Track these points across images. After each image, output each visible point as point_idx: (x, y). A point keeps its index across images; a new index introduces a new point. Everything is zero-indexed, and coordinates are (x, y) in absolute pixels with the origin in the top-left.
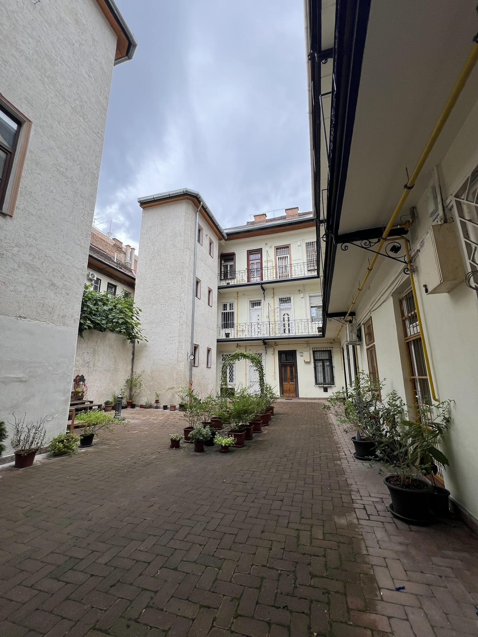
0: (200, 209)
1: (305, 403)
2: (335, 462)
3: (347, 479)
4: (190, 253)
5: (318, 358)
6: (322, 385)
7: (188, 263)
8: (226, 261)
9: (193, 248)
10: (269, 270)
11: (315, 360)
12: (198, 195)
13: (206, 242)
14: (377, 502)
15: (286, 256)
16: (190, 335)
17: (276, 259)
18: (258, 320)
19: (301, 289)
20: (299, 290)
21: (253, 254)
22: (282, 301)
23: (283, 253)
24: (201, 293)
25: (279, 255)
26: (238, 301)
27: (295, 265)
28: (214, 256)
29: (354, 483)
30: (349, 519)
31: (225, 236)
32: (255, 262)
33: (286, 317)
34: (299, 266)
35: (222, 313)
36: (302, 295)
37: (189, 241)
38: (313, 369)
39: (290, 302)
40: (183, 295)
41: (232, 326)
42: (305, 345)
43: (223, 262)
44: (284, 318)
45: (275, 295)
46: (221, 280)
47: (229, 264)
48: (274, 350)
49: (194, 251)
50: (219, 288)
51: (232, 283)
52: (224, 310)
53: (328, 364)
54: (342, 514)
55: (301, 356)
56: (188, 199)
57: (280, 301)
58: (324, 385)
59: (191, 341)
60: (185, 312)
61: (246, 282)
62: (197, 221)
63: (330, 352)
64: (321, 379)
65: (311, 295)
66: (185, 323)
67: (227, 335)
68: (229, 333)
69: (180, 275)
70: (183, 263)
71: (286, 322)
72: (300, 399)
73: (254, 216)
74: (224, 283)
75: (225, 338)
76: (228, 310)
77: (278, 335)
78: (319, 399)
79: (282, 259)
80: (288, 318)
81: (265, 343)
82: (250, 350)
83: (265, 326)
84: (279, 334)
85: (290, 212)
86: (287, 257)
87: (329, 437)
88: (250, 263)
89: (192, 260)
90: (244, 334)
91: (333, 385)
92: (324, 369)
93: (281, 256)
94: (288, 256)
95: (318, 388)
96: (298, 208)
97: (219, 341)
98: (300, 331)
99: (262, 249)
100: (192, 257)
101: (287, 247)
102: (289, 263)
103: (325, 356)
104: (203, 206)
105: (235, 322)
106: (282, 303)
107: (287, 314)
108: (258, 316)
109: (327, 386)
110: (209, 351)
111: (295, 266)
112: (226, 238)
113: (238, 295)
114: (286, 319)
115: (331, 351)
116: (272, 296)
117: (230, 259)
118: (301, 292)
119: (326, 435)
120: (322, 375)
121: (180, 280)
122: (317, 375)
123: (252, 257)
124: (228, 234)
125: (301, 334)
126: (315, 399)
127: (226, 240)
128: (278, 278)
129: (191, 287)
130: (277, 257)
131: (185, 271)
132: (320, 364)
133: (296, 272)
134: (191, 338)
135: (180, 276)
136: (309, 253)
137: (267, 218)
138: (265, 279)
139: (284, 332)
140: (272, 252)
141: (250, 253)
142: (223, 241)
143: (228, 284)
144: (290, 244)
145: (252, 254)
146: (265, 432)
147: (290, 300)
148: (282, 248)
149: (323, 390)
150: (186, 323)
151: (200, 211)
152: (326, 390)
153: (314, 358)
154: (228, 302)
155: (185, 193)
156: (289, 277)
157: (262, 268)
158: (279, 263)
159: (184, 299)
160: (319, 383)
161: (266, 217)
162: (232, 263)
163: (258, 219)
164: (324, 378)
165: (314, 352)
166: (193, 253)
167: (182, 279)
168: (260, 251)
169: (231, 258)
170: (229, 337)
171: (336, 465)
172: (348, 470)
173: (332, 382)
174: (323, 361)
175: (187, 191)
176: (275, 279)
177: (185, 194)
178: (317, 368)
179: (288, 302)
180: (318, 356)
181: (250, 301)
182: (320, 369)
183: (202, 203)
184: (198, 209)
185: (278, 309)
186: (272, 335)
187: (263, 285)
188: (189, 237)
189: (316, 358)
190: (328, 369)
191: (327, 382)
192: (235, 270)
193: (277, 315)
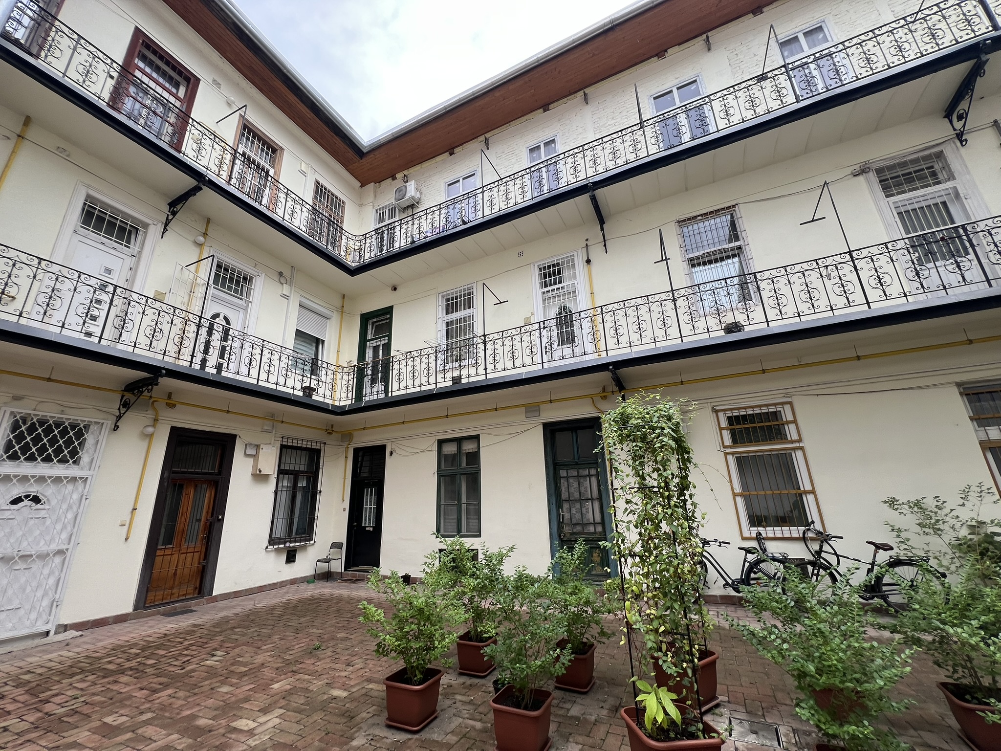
5: (288, 467)
6: (284, 545)
11: (281, 473)
15: (265, 165)
19: (287, 273)
20: (281, 274)
23: (258, 151)
25: (248, 149)
26: (13, 152)
32: (157, 89)
33: (220, 325)
36: (286, 289)
38: (272, 497)
42: (270, 425)
44: (212, 326)
45: (211, 244)
48: (159, 421)
53: (306, 483)
55: (246, 455)
58: (287, 543)
63: (318, 455)
64: (282, 527)
65: (305, 301)
80: (226, 329)
86: (267, 169)
91: (310, 540)
92: (293, 497)
94: (271, 170)
95: (274, 553)
99: (197, 78)
101: (273, 148)
103: (304, 464)
107: (226, 318)
109: (294, 544)
113: (23, 130)
114: (218, 331)
115: (318, 452)
116: (199, 240)
118: (283, 280)
120: (286, 515)
130: (243, 150)
132: (287, 483)
141: (145, 47)
144: (280, 148)
147: (250, 284)
148: (260, 139)
149: (284, 557)
152: (291, 558)
153: (279, 466)
160: (278, 539)
164: (290, 524)
165: (283, 447)
168: (185, 76)
173: (309, 533)
174: (295, 475)
178: (278, 494)
180: (289, 462)
181: (86, 196)
189: (283, 467)
191: (295, 534)
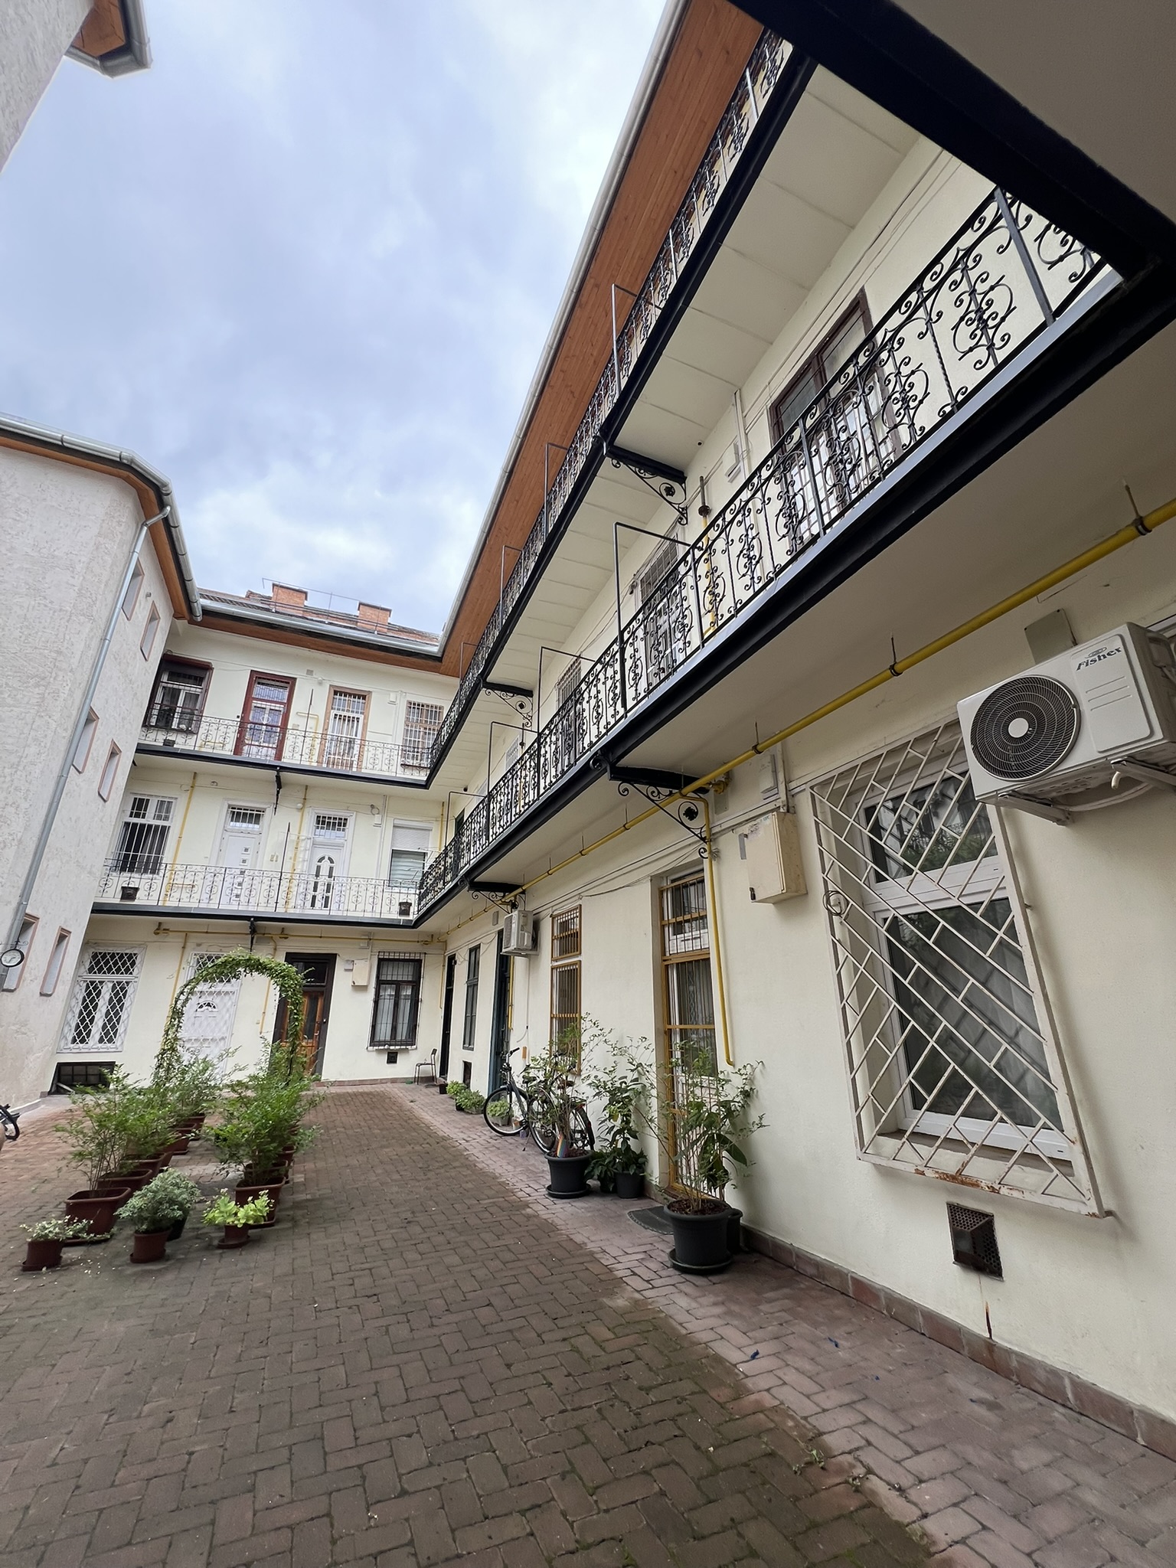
0: (155, 524)
1: (344, 1094)
2: (523, 1212)
3: (572, 1237)
4: (92, 630)
5: (389, 978)
6: (386, 1047)
7: (78, 657)
8: (173, 676)
9: (104, 620)
10: (307, 739)
11: (380, 983)
12: (165, 485)
13: (142, 613)
14: (642, 1259)
15: (356, 716)
16: (22, 883)
17: (327, 715)
18: (244, 861)
19: (379, 803)
20: (372, 806)
21: (267, 685)
22: (322, 822)
23: (349, 706)
24: (90, 755)
25: (339, 709)
26: (190, 798)
27: (378, 744)
28: (150, 659)
29: (586, 1241)
30: (626, 1295)
31: (199, 612)
32: (268, 706)
33: (325, 866)
34: (386, 751)
35: (127, 824)
36: (377, 819)
37: (100, 597)
38: (372, 1004)
39: (344, 830)
40: (33, 750)
41: (152, 866)
42: (363, 944)
43: (165, 678)
44: (318, 868)
45: (307, 805)
46: (146, 724)
47: (186, 689)
48: (275, 949)
49: (103, 627)
50: (141, 749)
51: (182, 743)
52: (137, 815)
53: (409, 992)
54: (611, 1294)
55: (346, 970)
56: (126, 479)
57: (318, 822)
58: (390, 1045)
59: (20, 903)
60: (24, 805)
61: (228, 752)
62: (138, 550)
63: (417, 964)
64: (384, 1031)
65: (397, 822)
66: (16, 842)
67: (129, 893)
68: (136, 889)
69: (37, 685)
70: (59, 652)
71: (323, 879)
72: (323, 1084)
73: (274, 585)
74: (157, 739)
75: (117, 901)
76: (149, 819)
77: (294, 912)
78: (374, 1082)
79: (344, 720)
80: (331, 869)
81: (254, 931)
82: (199, 945)
83: (266, 880)
84: (297, 907)
85: (369, 611)
86: (358, 718)
87: (467, 1167)
88: (254, 705)
89: (92, 652)
90: (196, 896)
91: (412, 1045)
92: (396, 1005)
93: (343, 714)
94: (362, 717)
95: (374, 1053)
96: (390, 611)
97: (98, 909)
98: (360, 907)
99: (295, 679)
100: (95, 643)
101: (363, 696)
102: (359, 737)
103: (404, 974)
104: (166, 520)
105: (167, 857)
106: (322, 828)
107: (329, 858)
108: (246, 850)
109: (397, 1047)
110: (62, 937)
111: (376, 748)
112: (199, 619)
113: (194, 783)
114: (324, 871)
115: (420, 961)
116: (300, 805)
117: (190, 677)
118: (375, 811)
119: (457, 1164)
120: (390, 1021)
121: (33, 701)
122: (379, 1021)
123: (259, 690)
124: (206, 612)
125: (361, 915)
126: (362, 1083)
127: (192, 622)
128: (325, 765)
129: (66, 730)
130: (333, 713)
131: (60, 678)
132: (389, 992)
133: (377, 762)
134: (19, 892)
135: (37, 690)
136: (412, 726)
137: (306, 603)
138: (288, 759)
139: (313, 905)
140: (323, 694)
141: (258, 678)
142: (182, 624)
143: (167, 743)
144: (370, 692)
145: (263, 684)
146: (299, 1178)
147: (345, 825)
148: (350, 695)
149: (386, 1057)
150: (20, 841)
151: (151, 529)
152: (392, 1058)
153: (378, 977)
154: (154, 795)
155: (125, 461)
156: (354, 769)
157: (284, 728)
158: (335, 729)
159: (33, 764)
160: (379, 1041)
161: (306, 599)
162: (194, 689)
163: (284, 597)
164: (394, 1029)
165: (380, 961)
166: (99, 634)
167: (43, 698)
168: (289, 683)
169: (198, 673)
170: (133, 898)
171: (529, 1217)
172: (557, 1221)
173: (411, 1038)
174: (398, 985)
175: (132, 461)
176: (313, 765)
177: (125, 464)
178: (381, 1002)
179: (339, 830)
180: (390, 974)
181: (229, 806)
182: (387, 1005)
183: (168, 508)
184: (148, 518)
185: (309, 843)
186: (281, 912)
187: (283, 775)
188: (103, 586)
189: (383, 978)
190: (405, 1006)
191: (399, 1038)
192: (202, 712)
193: (301, 856)
